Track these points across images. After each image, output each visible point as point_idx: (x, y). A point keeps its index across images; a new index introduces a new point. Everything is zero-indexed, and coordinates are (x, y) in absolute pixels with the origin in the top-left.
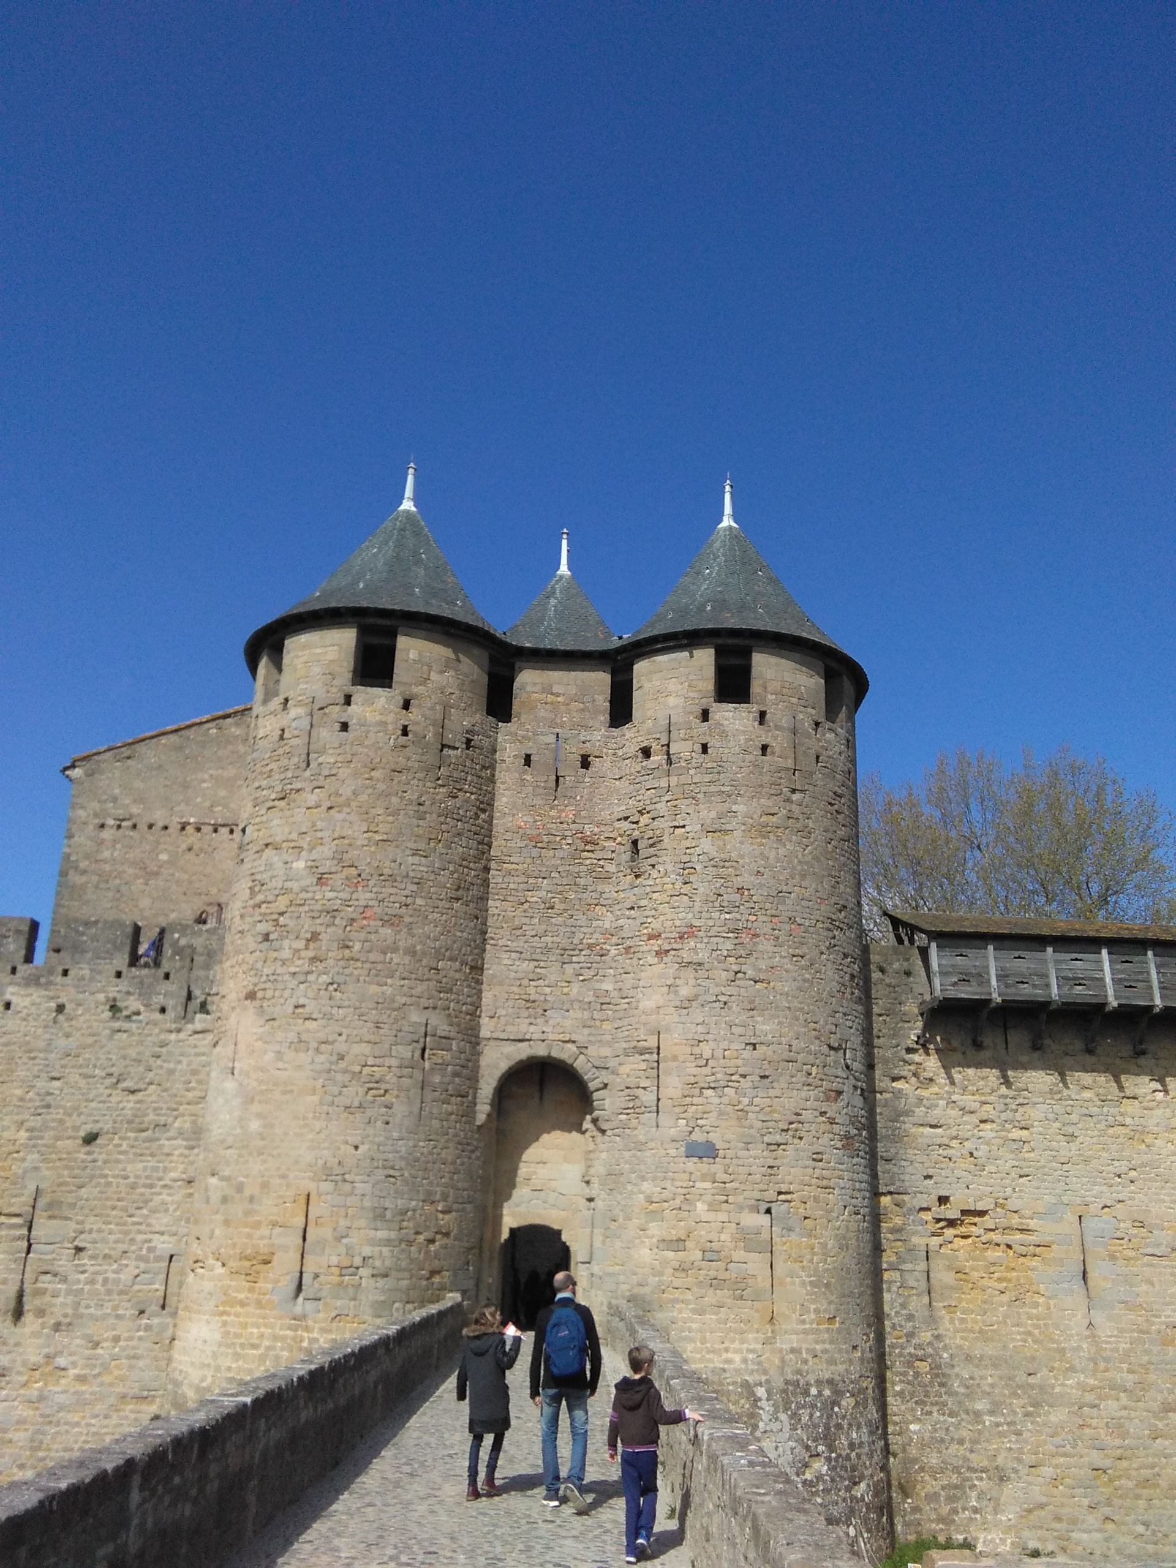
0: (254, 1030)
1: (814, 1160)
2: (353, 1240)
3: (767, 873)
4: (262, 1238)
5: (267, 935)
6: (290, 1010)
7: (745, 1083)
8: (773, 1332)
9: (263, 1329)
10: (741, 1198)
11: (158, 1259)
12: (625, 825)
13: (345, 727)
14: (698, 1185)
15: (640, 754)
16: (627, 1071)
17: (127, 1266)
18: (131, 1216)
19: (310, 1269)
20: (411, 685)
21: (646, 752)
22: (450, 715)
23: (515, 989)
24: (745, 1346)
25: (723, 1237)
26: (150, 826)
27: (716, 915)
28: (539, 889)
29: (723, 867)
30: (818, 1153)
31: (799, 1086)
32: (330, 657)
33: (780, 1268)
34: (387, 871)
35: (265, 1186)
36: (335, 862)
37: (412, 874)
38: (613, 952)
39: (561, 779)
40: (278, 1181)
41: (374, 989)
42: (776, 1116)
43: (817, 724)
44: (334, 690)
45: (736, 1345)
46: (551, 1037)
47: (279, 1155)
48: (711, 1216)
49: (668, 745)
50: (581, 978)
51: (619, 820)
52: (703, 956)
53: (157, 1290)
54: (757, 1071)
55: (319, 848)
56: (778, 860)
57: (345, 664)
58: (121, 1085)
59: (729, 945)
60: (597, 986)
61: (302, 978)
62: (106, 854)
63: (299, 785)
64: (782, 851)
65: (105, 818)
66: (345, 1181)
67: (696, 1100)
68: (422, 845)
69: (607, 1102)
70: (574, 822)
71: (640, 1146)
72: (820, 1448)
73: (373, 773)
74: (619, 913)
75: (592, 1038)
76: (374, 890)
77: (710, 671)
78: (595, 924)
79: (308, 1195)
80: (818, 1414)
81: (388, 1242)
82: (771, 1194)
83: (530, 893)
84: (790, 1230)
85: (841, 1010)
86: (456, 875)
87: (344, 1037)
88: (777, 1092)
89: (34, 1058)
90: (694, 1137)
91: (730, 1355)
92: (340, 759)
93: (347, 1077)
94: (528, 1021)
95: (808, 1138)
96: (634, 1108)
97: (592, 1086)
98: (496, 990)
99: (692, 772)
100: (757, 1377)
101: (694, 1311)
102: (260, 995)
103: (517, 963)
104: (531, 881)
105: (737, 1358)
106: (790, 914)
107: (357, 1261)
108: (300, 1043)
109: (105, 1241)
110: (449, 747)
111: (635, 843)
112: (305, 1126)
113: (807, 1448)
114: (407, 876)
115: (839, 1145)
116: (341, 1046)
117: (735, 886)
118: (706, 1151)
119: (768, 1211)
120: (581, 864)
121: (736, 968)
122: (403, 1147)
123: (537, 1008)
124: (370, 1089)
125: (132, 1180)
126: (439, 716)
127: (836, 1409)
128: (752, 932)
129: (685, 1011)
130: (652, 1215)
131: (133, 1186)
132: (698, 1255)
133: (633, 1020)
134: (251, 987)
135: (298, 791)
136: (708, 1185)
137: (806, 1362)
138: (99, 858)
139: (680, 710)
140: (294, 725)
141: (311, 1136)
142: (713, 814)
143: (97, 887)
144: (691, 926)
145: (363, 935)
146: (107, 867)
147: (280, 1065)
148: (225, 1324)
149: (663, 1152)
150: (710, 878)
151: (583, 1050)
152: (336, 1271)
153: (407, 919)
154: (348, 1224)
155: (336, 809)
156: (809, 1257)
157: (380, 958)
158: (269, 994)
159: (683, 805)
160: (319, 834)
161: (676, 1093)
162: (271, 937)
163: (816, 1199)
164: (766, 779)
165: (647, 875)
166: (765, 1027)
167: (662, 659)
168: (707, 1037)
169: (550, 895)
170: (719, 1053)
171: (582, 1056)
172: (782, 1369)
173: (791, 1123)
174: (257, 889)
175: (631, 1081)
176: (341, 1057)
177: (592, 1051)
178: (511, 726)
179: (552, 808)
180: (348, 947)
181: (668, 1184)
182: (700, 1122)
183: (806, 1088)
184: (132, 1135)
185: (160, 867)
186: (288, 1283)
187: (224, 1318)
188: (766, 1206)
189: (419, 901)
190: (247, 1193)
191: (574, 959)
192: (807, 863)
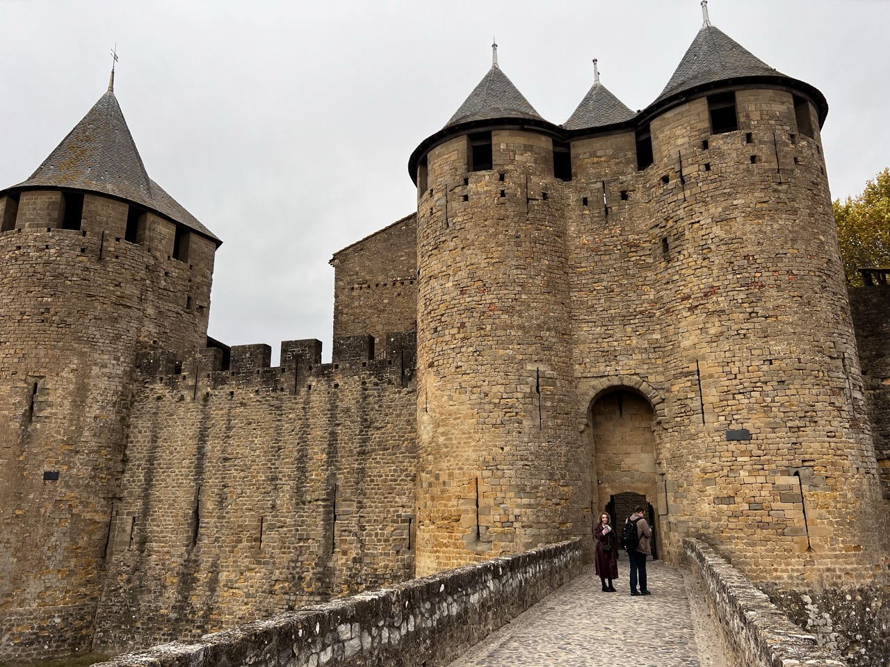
0: (435, 385)
1: (828, 437)
2: (508, 504)
3: (766, 243)
4: (453, 506)
5: (436, 328)
6: (453, 370)
7: (768, 388)
8: (810, 557)
9: (459, 561)
10: (773, 466)
11: (404, 521)
12: (657, 231)
13: (466, 198)
14: (739, 459)
15: (661, 182)
16: (678, 389)
17: (387, 525)
18: (385, 498)
19: (483, 524)
20: (503, 165)
21: (666, 180)
22: (531, 180)
23: (594, 345)
24: (790, 567)
25: (763, 493)
26: (377, 285)
27: (730, 277)
28: (602, 280)
29: (732, 243)
30: (831, 432)
31: (810, 386)
32: (453, 158)
33: (811, 513)
34: (501, 281)
35: (451, 475)
36: (469, 280)
37: (517, 281)
38: (658, 314)
39: (609, 210)
40: (458, 472)
41: (501, 352)
42: (794, 408)
43: (792, 136)
44: (458, 178)
45: (783, 566)
46: (622, 372)
47: (457, 456)
48: (752, 480)
49: (681, 171)
50: (638, 333)
51: (652, 228)
52: (724, 305)
53: (405, 539)
54: (775, 378)
55: (459, 273)
56: (773, 232)
57: (462, 160)
58: (372, 426)
59: (742, 296)
60: (649, 337)
61: (458, 350)
62: (356, 304)
63: (444, 239)
64: (776, 226)
65: (353, 284)
66: (498, 469)
67: (730, 403)
68: (522, 262)
69: (666, 410)
70: (621, 235)
71: (693, 437)
72: (859, 637)
73: (486, 223)
74: (658, 288)
75: (650, 371)
76: (495, 293)
77: (706, 115)
78: (643, 297)
79: (477, 479)
80: (854, 613)
81: (529, 506)
82: (798, 462)
83: (596, 284)
84: (815, 486)
85: (836, 331)
86: (545, 278)
87: (487, 382)
88: (794, 392)
89: (326, 414)
90: (732, 427)
91: (779, 574)
92: (465, 218)
93: (492, 406)
94: (604, 364)
95: (821, 422)
96: (687, 412)
97: (654, 401)
98: (581, 347)
99: (700, 184)
100: (802, 589)
101: (747, 544)
102: (436, 363)
103: (593, 329)
104: (596, 276)
105: (785, 575)
106: (787, 269)
107: (512, 518)
108: (462, 389)
109: (373, 512)
110: (532, 199)
111: (665, 240)
112: (470, 437)
113: (849, 637)
114: (515, 282)
115: (847, 425)
116: (486, 389)
117: (743, 255)
118: (744, 436)
119: (797, 474)
120: (629, 261)
121: (749, 310)
122: (532, 447)
123: (610, 356)
124: (506, 412)
125: (384, 477)
126: (523, 181)
127: (868, 609)
128: (759, 284)
129: (715, 344)
130: (707, 482)
131: (385, 481)
132: (746, 506)
133: (677, 355)
134: (431, 360)
135: (443, 242)
136: (747, 459)
137: (840, 577)
138: (353, 306)
139: (687, 146)
140: (437, 204)
141: (473, 444)
142: (720, 209)
143: (354, 322)
144: (712, 287)
145: (491, 321)
146: (358, 311)
147: (451, 403)
148: (438, 557)
149: (709, 439)
150: (722, 252)
151: (646, 380)
152: (498, 524)
153: (517, 308)
154: (503, 495)
155: (466, 248)
156: (833, 504)
157: (503, 333)
158: (441, 362)
159: (697, 208)
160: (458, 265)
161: (715, 399)
162: (439, 329)
163: (833, 464)
164: (756, 178)
165: (676, 259)
166: (778, 348)
167: (668, 115)
168: (733, 359)
169: (610, 284)
170: (744, 369)
171: (644, 383)
172: (821, 584)
173: (807, 412)
174: (428, 303)
175: (681, 395)
176: (486, 395)
177: (652, 379)
178: (573, 183)
179: (605, 229)
180: (482, 329)
181: (717, 460)
182: (735, 417)
183: (816, 387)
184: (381, 452)
185: (385, 306)
186: (470, 533)
187: (437, 554)
188: (794, 471)
189: (523, 296)
190: (441, 480)
191: (632, 322)
192: (795, 232)
